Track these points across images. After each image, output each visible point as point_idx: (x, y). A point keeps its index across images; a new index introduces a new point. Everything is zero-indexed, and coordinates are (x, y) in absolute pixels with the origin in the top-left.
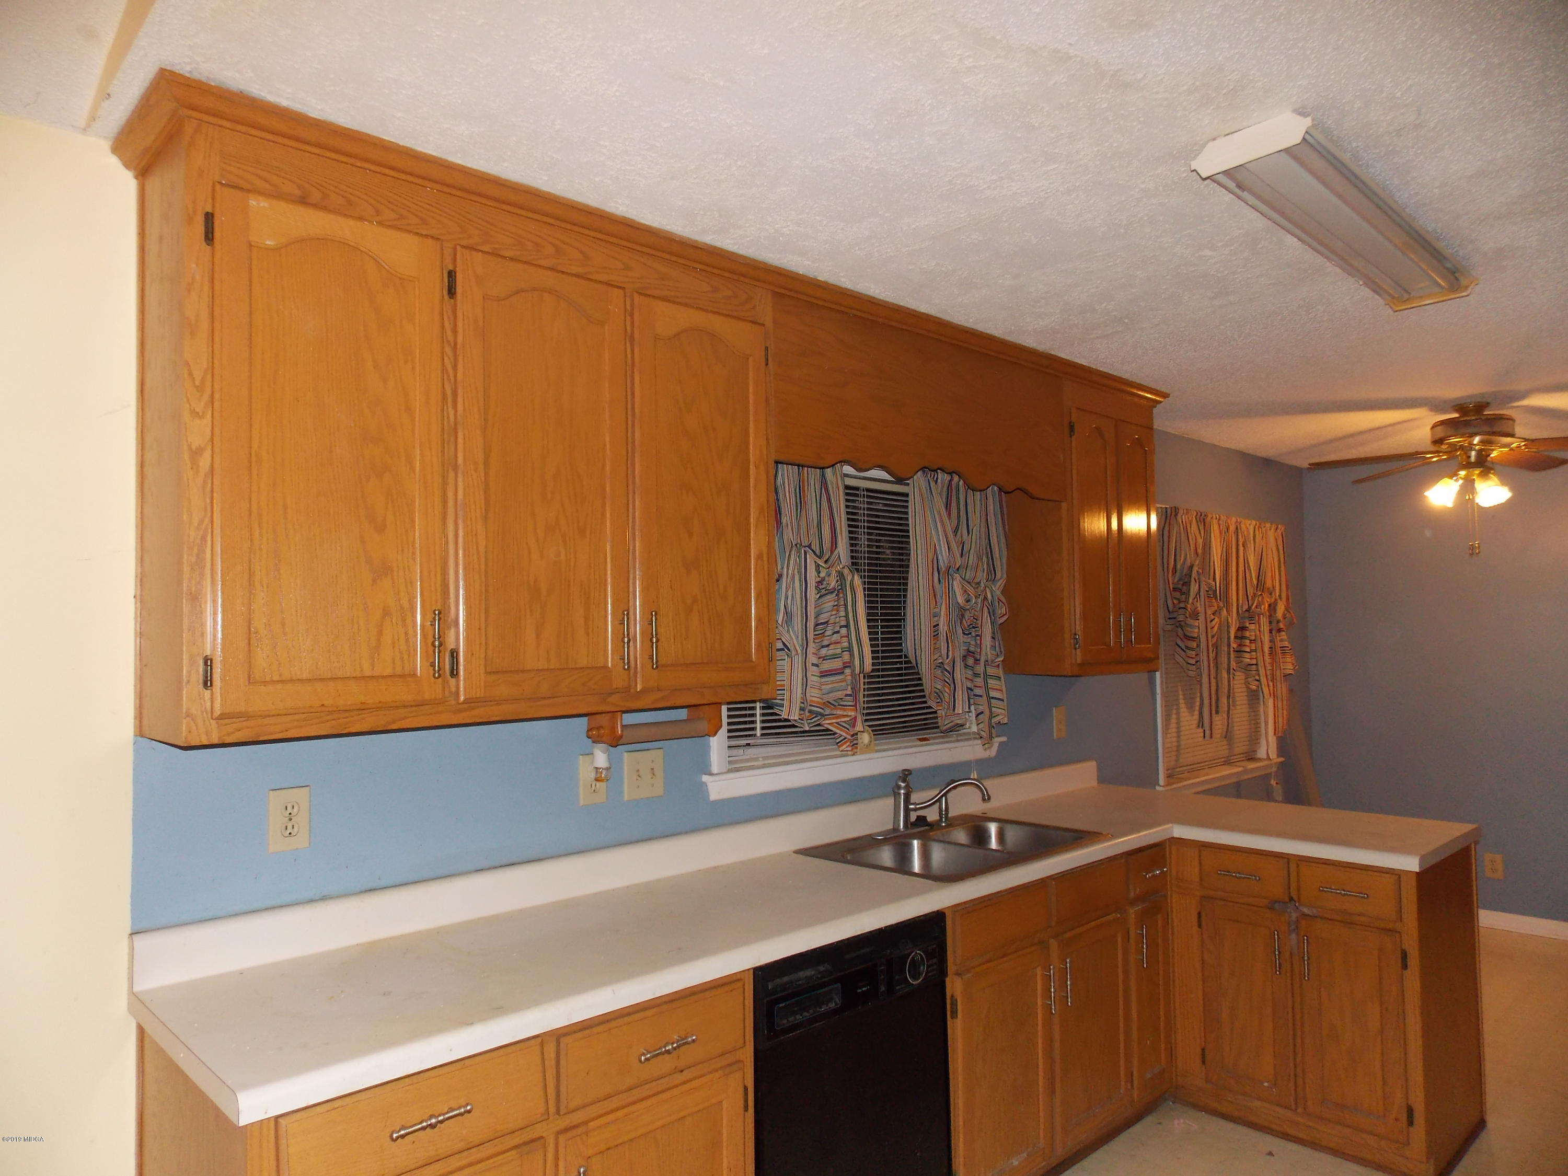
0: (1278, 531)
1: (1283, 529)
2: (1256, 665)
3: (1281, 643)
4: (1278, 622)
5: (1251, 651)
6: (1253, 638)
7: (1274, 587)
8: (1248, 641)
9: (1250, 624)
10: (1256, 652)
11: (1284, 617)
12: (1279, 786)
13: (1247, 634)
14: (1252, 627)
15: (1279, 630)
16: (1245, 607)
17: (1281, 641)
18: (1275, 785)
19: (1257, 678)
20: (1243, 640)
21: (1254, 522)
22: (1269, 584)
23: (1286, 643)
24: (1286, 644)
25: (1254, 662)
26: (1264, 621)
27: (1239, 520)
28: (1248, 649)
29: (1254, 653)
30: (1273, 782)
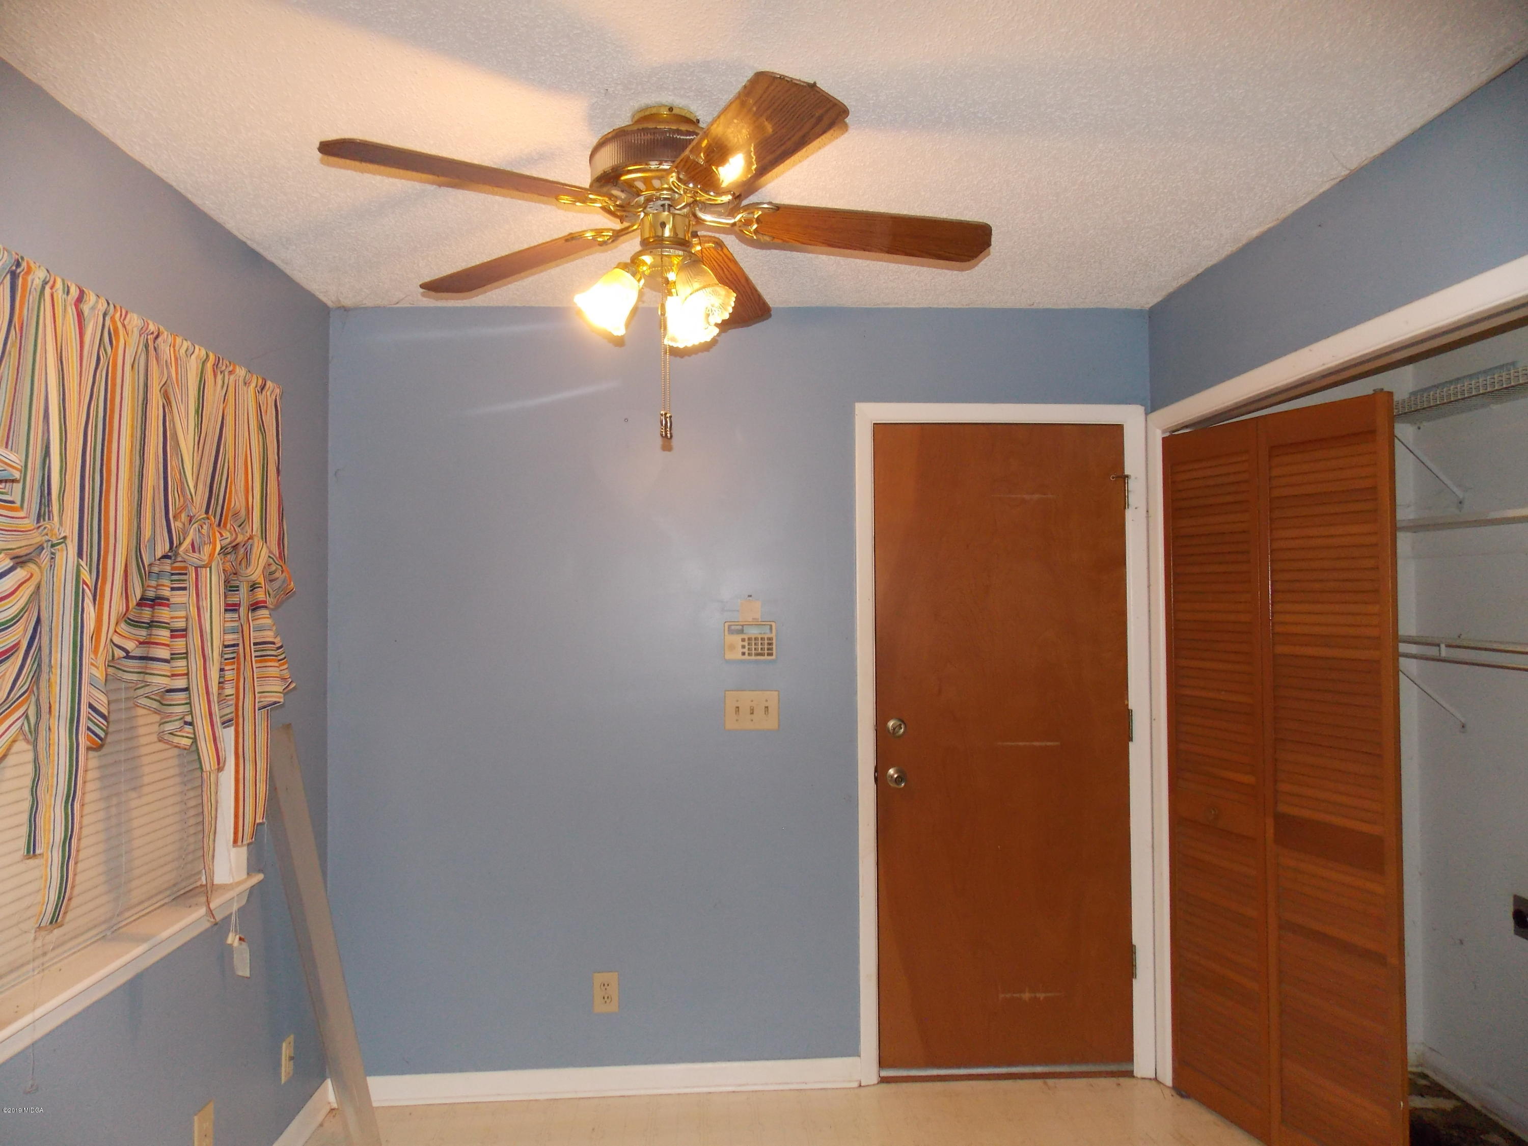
0: (267, 392)
1: (277, 391)
2: (186, 689)
3: (258, 634)
4: (253, 587)
5: (174, 657)
6: (181, 624)
7: (249, 511)
8: (167, 633)
9: (173, 589)
10: (187, 658)
11: (270, 577)
12: (244, 946)
13: (164, 614)
14: (178, 598)
15: (255, 607)
16: (162, 547)
17: (259, 629)
18: (236, 943)
19: (188, 719)
20: (155, 631)
21: (200, 352)
22: (237, 501)
23: (270, 633)
24: (269, 635)
25: (181, 683)
26: (213, 582)
27: (152, 327)
28: (164, 653)
29: (183, 663)
30: (232, 939)
